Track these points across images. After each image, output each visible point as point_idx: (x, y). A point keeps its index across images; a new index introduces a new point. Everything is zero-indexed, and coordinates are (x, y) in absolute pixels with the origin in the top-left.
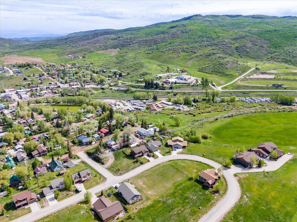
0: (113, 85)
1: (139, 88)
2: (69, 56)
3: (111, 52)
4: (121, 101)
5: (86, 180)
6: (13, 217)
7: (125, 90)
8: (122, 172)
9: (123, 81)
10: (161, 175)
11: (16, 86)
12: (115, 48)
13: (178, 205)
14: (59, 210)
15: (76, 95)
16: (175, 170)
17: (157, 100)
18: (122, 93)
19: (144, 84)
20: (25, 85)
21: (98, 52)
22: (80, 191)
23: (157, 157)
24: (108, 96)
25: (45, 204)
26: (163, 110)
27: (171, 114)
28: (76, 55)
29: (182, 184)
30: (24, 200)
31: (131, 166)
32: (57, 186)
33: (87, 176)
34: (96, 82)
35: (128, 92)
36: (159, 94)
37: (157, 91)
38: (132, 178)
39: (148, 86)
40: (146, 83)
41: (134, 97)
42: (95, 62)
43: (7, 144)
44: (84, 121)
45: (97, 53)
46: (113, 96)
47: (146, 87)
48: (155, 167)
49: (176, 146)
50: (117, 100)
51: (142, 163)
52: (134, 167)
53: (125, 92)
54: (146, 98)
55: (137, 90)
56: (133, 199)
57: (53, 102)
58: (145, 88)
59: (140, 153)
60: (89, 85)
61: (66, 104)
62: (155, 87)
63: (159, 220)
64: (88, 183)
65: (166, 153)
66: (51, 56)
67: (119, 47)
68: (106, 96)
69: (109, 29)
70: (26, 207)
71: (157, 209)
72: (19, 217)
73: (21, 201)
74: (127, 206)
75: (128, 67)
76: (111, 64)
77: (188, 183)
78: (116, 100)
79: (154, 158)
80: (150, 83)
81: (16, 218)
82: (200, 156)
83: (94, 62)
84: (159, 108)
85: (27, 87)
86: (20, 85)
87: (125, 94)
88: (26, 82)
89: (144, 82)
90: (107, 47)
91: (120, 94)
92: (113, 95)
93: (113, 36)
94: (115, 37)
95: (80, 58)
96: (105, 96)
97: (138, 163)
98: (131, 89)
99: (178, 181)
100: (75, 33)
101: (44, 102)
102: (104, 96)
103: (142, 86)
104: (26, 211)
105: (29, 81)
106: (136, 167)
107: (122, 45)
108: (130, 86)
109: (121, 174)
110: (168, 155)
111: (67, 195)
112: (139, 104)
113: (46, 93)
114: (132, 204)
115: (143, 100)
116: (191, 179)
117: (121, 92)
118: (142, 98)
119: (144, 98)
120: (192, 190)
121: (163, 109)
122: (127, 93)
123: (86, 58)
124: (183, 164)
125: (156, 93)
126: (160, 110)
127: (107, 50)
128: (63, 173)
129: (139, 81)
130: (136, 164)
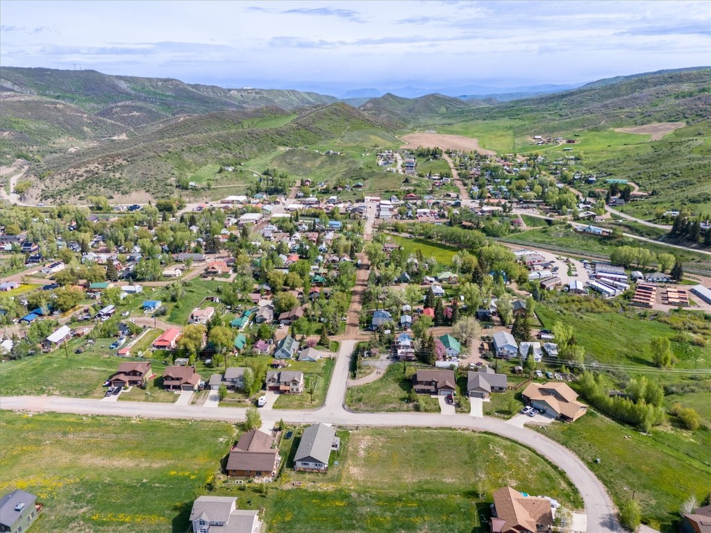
0: (583, 218)
1: (649, 235)
2: (536, 137)
3: (656, 130)
4: (570, 259)
5: (289, 391)
6: (150, 399)
7: (605, 234)
8: (363, 407)
9: (622, 211)
10: (422, 451)
11: (387, 192)
12: (672, 121)
13: (372, 528)
14: (205, 419)
15: (478, 228)
16: (466, 457)
17: (681, 280)
18: (591, 242)
19: (669, 228)
20: (400, 193)
21: (617, 130)
22: (262, 406)
23: (466, 410)
24: (549, 243)
25: (200, 401)
26: (676, 311)
27: (690, 329)
28: (555, 135)
29: (439, 492)
30: (178, 379)
31: (391, 403)
32: (233, 379)
33: (291, 384)
34: (550, 205)
35: (609, 242)
36: (703, 264)
37: (700, 255)
38: (368, 427)
39: (679, 235)
40: (675, 226)
41: (613, 258)
42: (588, 156)
43: (269, 289)
44: (425, 284)
45: (613, 131)
46: (561, 245)
47: (672, 237)
48: (436, 429)
49: (541, 406)
50: (562, 257)
51: (417, 409)
52: (394, 408)
53: (600, 241)
54: (651, 268)
55: (640, 241)
56: (305, 464)
57: (421, 234)
58: (667, 239)
59: (430, 383)
60: (525, 208)
61: (443, 243)
62: (702, 239)
63: (301, 529)
64: (286, 399)
65: (498, 412)
66: (501, 136)
67: (686, 118)
68: (544, 242)
69: (702, 67)
70: (176, 392)
71: (324, 509)
72: (157, 401)
73: (173, 379)
74: (287, 471)
75: (666, 174)
76: (625, 163)
77: (459, 499)
78: (558, 256)
79: (459, 409)
80: (690, 227)
81: (153, 401)
82: (583, 459)
83: (584, 156)
84: (667, 302)
85: (402, 197)
86: (393, 191)
87: (600, 246)
88: (406, 186)
89: (672, 223)
90: (649, 116)
91: (583, 242)
92: (563, 242)
93: (686, 87)
94: (693, 89)
95: (561, 144)
96: (540, 242)
97: (411, 405)
98: (624, 234)
99: (443, 483)
100: (602, 80)
101: (407, 232)
102: (539, 239)
103: (663, 230)
104: (171, 398)
105: (411, 186)
106: (399, 410)
107: (699, 113)
108: (626, 226)
109: (356, 409)
110: (498, 417)
111: (239, 402)
112: (608, 278)
113: (425, 213)
114: (300, 471)
115: (637, 269)
116: (474, 494)
117: (590, 238)
118: (636, 265)
119: (644, 265)
120: (445, 518)
121: (676, 308)
122: (606, 244)
123: (576, 143)
124: (502, 454)
125: (695, 257)
126: (666, 309)
127: (645, 126)
128: (278, 365)
129: (664, 217)
130: (405, 406)
